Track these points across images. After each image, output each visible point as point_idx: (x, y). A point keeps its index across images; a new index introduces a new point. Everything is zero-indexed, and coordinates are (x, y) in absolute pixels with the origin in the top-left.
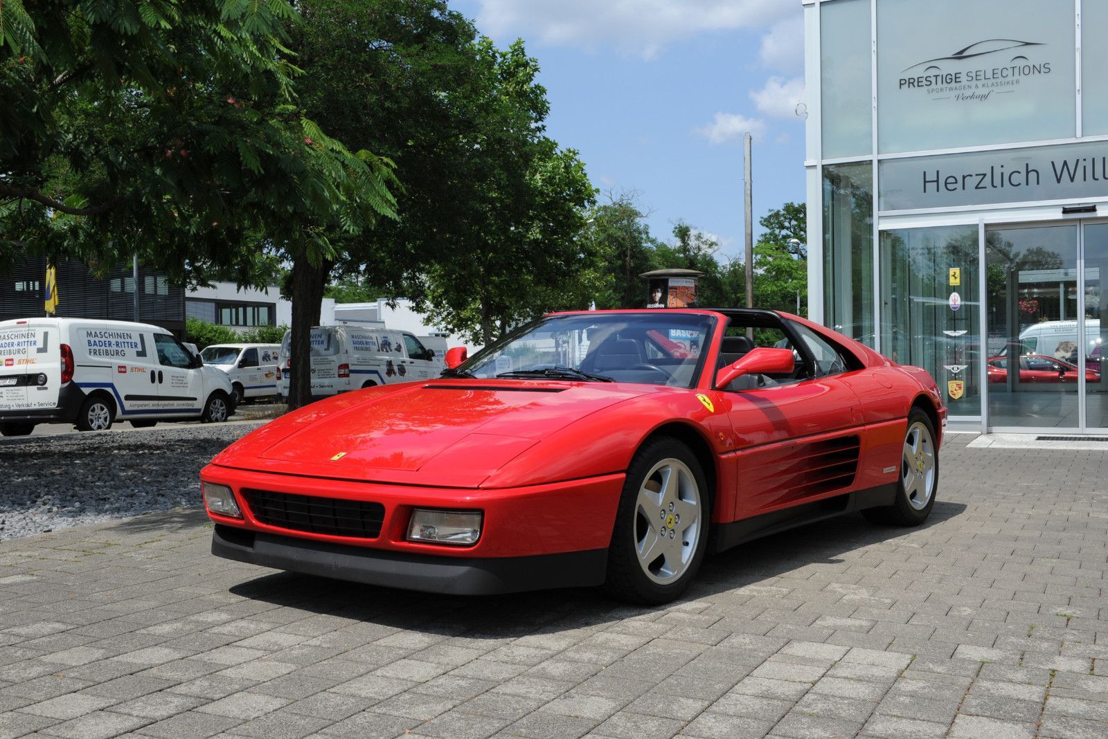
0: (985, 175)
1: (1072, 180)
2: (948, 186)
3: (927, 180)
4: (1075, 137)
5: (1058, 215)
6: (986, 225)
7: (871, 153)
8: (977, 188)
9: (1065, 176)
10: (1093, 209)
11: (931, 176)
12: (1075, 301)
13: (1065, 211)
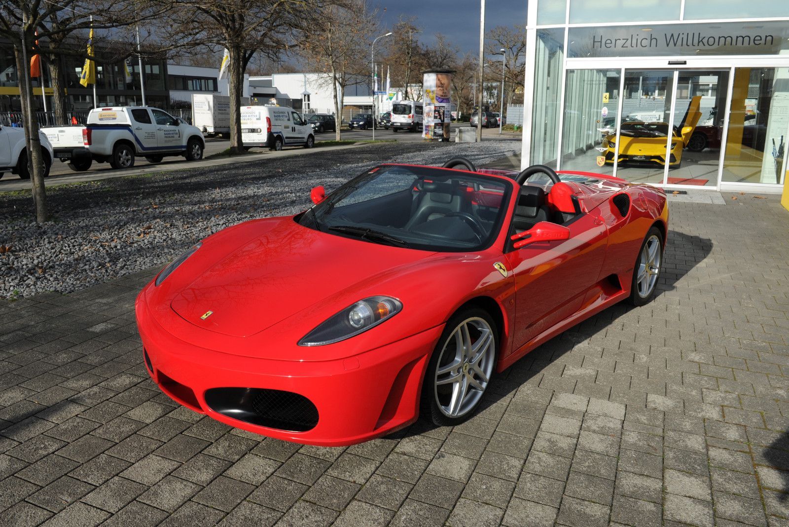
0: (627, 39)
1: (675, 45)
2: (608, 45)
3: (596, 40)
4: (679, 20)
5: (666, 65)
6: (626, 69)
7: (565, 23)
8: (622, 47)
9: (672, 43)
10: (685, 63)
11: (598, 39)
12: (669, 114)
13: (670, 63)
